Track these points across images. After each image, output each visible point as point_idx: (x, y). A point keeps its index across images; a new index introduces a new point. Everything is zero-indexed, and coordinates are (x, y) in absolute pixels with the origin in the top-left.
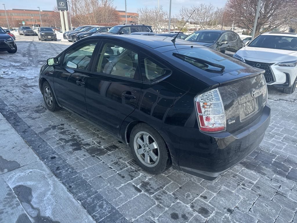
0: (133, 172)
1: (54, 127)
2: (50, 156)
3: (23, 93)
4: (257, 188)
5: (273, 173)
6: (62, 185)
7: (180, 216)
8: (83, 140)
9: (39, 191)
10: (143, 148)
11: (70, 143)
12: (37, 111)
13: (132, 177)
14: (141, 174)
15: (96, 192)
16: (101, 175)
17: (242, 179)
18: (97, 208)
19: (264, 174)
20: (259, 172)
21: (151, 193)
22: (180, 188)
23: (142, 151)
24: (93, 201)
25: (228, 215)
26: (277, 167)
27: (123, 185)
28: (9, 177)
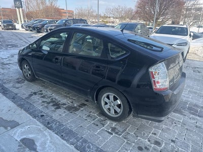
0: (102, 121)
1: (35, 93)
2: (40, 115)
3: (3, 69)
4: (184, 125)
6: (56, 135)
7: (144, 148)
8: (60, 101)
9: (40, 141)
10: (109, 104)
11: (51, 104)
12: (18, 82)
13: (103, 125)
14: (108, 122)
15: (82, 138)
16: (82, 125)
17: (173, 119)
18: (87, 149)
19: (185, 115)
21: (120, 135)
22: (137, 129)
23: (108, 106)
24: (82, 144)
25: (172, 144)
27: (98, 131)
28: (13, 133)
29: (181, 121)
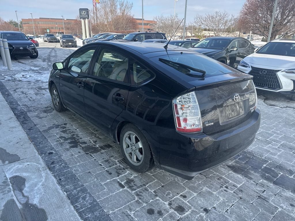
0: (121, 169)
1: (57, 126)
2: (48, 152)
3: (36, 94)
4: (240, 191)
5: (260, 178)
6: (53, 178)
7: (156, 212)
8: (81, 138)
9: (32, 182)
10: (130, 147)
11: (69, 141)
12: (45, 112)
13: (119, 174)
14: (128, 172)
15: (83, 185)
16: (90, 171)
17: (227, 181)
18: (81, 199)
19: (251, 179)
20: (246, 176)
21: (133, 190)
22: (163, 186)
23: (129, 150)
24: (78, 193)
25: (203, 214)
26: (266, 172)
27: (108, 181)
28: (8, 168)
29: (239, 186)
